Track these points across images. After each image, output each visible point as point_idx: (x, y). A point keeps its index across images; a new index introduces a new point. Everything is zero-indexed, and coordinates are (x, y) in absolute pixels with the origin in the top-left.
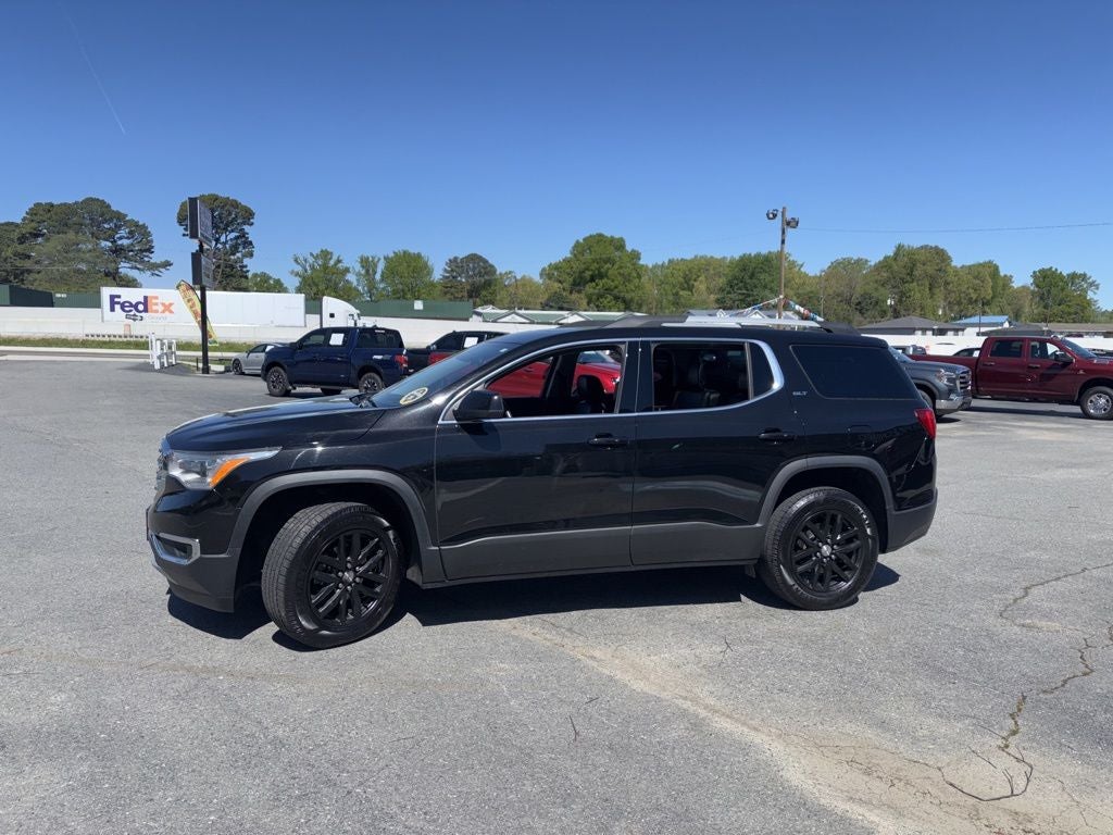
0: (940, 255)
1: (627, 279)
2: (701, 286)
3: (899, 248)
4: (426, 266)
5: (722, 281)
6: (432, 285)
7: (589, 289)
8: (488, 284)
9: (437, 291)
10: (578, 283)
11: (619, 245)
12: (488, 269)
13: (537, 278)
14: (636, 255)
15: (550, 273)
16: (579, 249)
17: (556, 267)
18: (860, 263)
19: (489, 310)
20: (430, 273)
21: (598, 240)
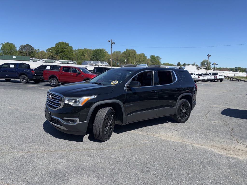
0: (134, 52)
1: (69, 53)
2: (86, 55)
3: (127, 49)
4: (14, 47)
5: (91, 55)
6: (16, 52)
7: (60, 54)
8: (32, 52)
9: (18, 53)
10: (57, 53)
11: (67, 45)
12: (33, 49)
13: (45, 51)
14: (71, 47)
15: (49, 50)
16: (57, 45)
17: (51, 49)
18: (119, 52)
19: (34, 59)
20: (15, 48)
21: (63, 43)
